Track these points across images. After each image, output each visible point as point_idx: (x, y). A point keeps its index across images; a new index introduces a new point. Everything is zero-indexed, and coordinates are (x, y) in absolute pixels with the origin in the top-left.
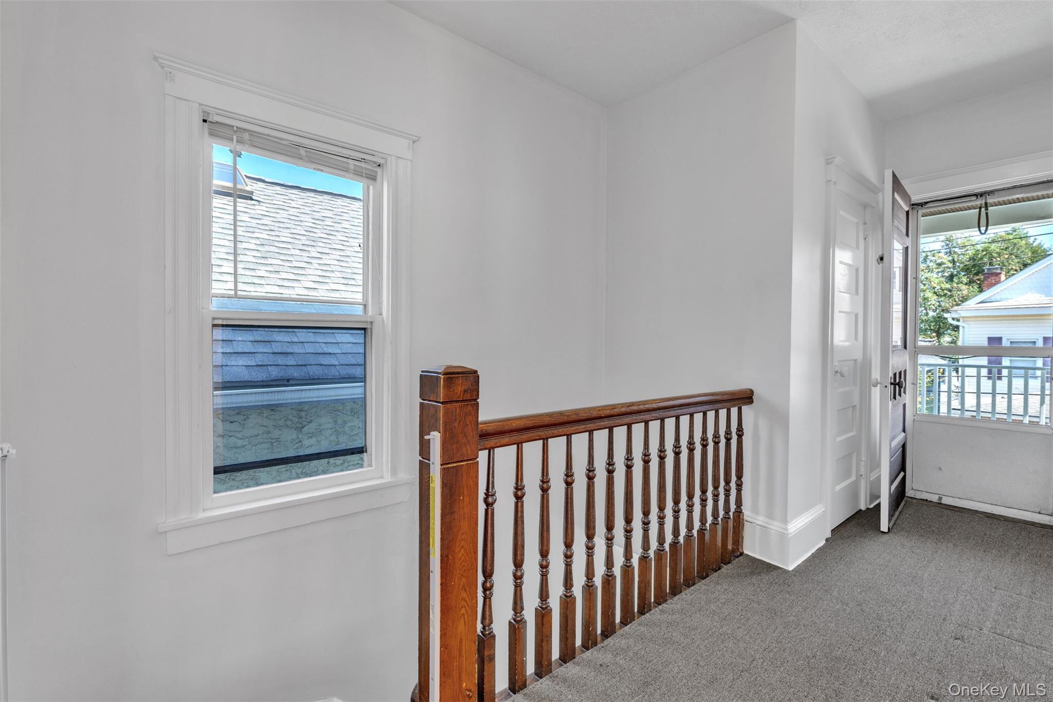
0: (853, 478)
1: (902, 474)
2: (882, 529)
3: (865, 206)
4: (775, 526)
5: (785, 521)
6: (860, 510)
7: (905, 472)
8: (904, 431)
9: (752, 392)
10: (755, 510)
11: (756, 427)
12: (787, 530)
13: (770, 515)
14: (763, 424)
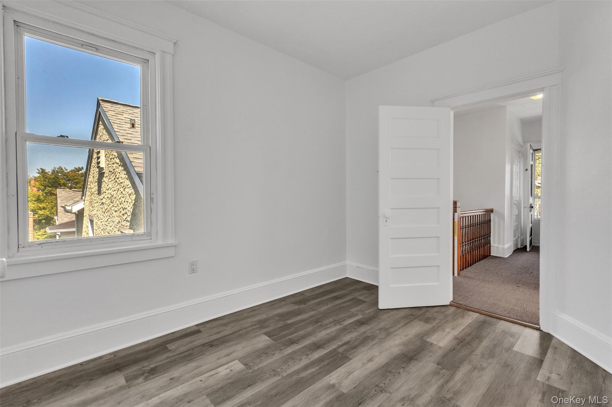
0: (517, 237)
1: (531, 237)
2: (527, 250)
3: (519, 152)
4: (501, 246)
5: (504, 245)
6: (519, 248)
7: (532, 236)
8: (531, 223)
9: (493, 209)
10: (494, 243)
11: (494, 219)
12: (504, 247)
13: (499, 243)
14: (496, 218)
